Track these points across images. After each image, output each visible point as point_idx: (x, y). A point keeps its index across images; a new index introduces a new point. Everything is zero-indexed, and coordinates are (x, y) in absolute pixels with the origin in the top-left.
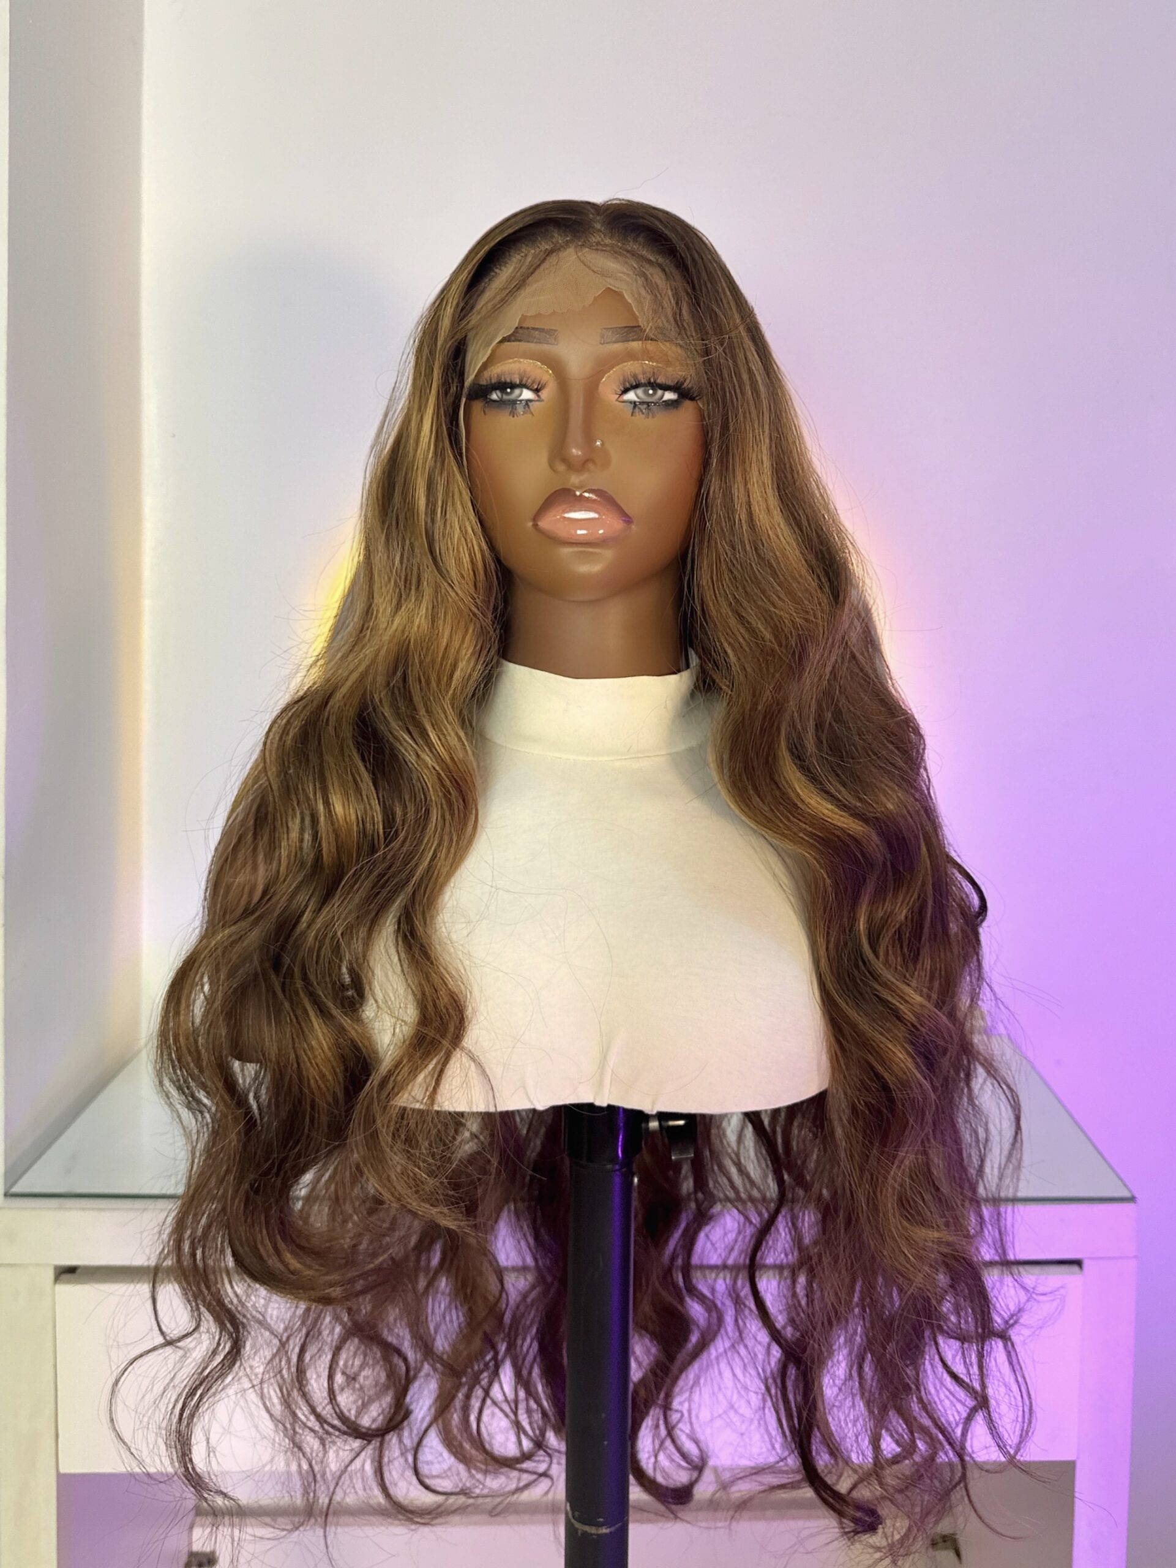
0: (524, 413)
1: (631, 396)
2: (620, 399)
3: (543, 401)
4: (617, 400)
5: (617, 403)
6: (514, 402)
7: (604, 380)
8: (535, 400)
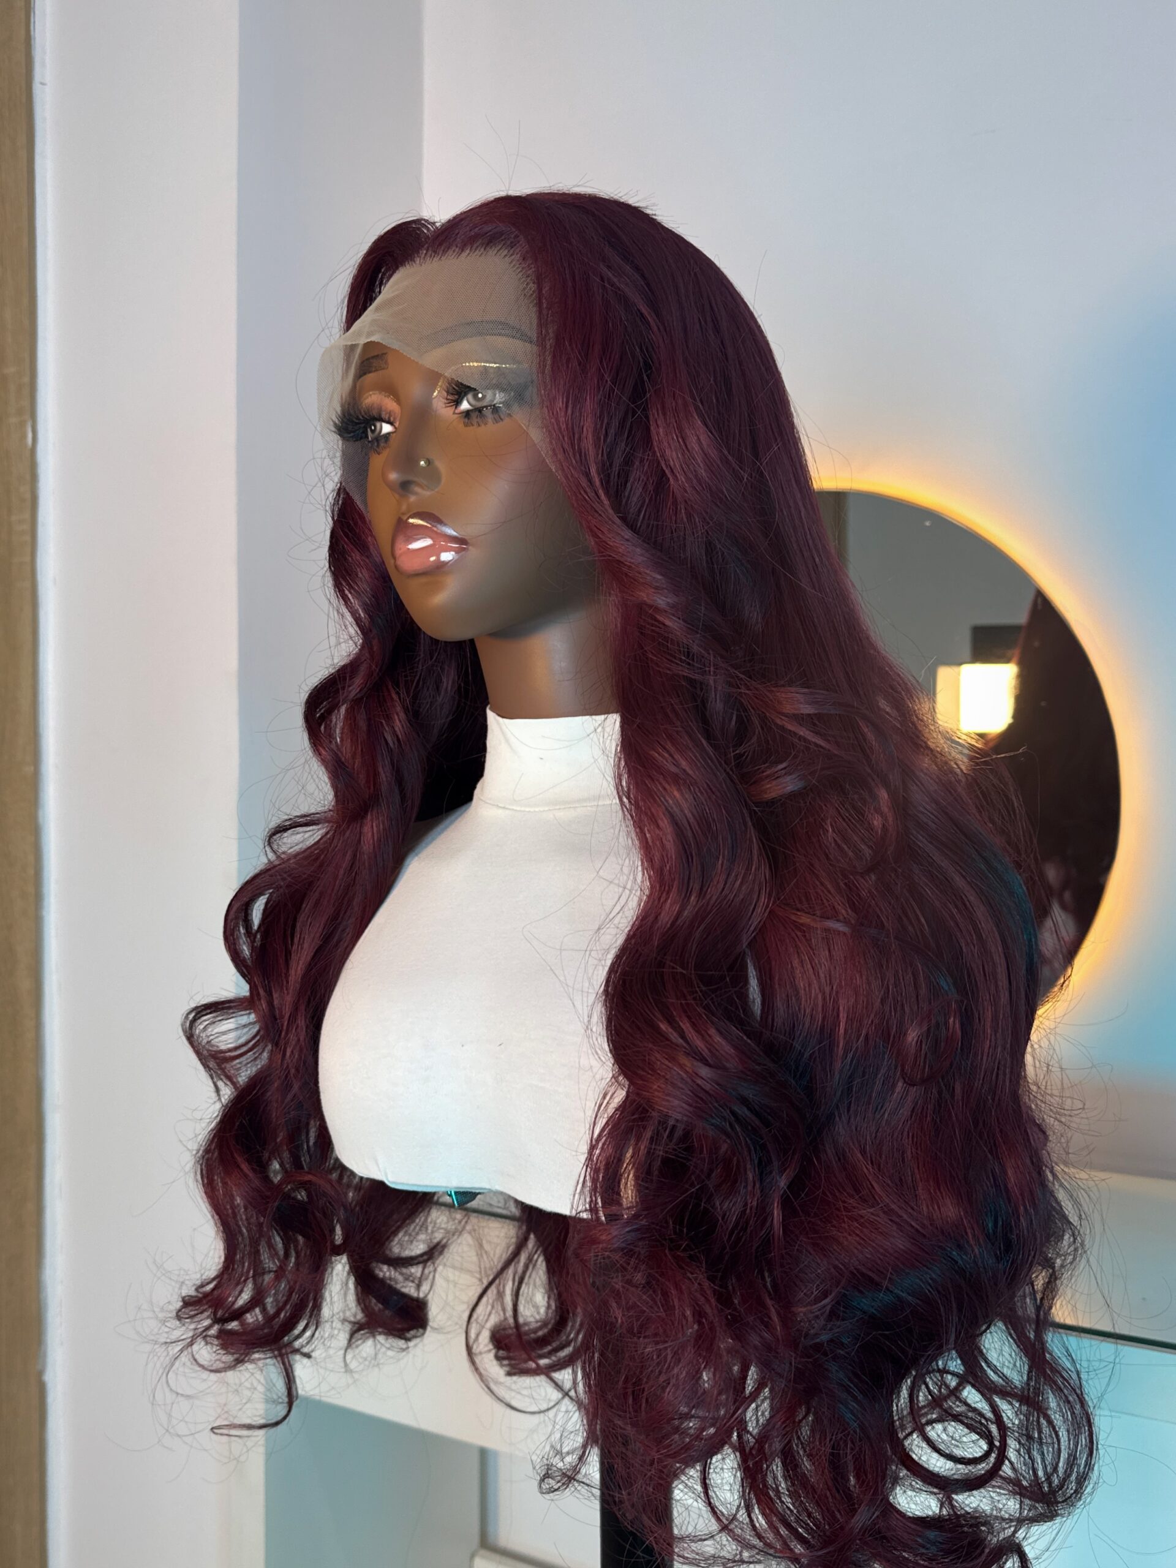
1: (465, 406)
2: (457, 411)
4: (454, 413)
5: (456, 416)
6: (380, 438)
7: (435, 394)
8: (392, 433)
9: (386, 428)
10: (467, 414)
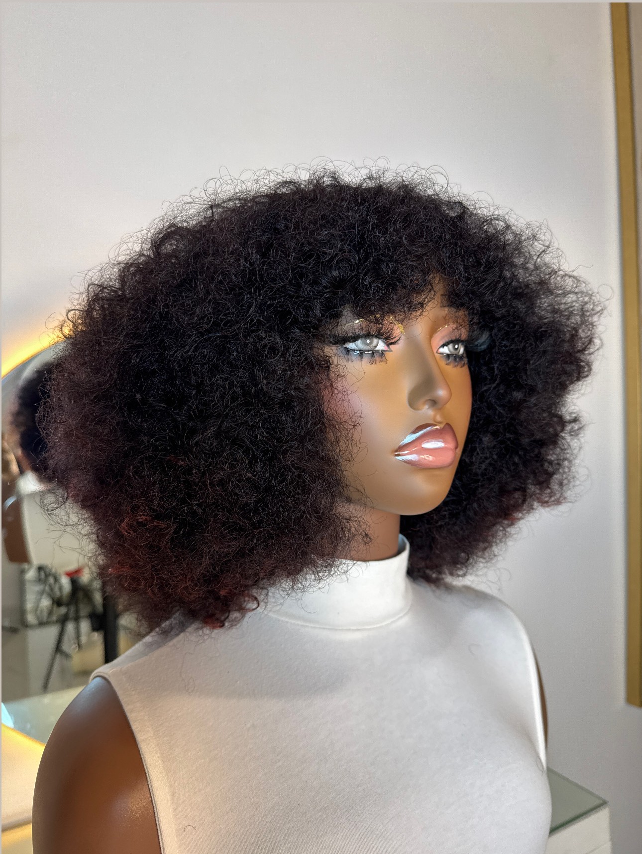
0: (381, 362)
1: (445, 350)
3: (391, 351)
6: (373, 353)
10: (447, 356)
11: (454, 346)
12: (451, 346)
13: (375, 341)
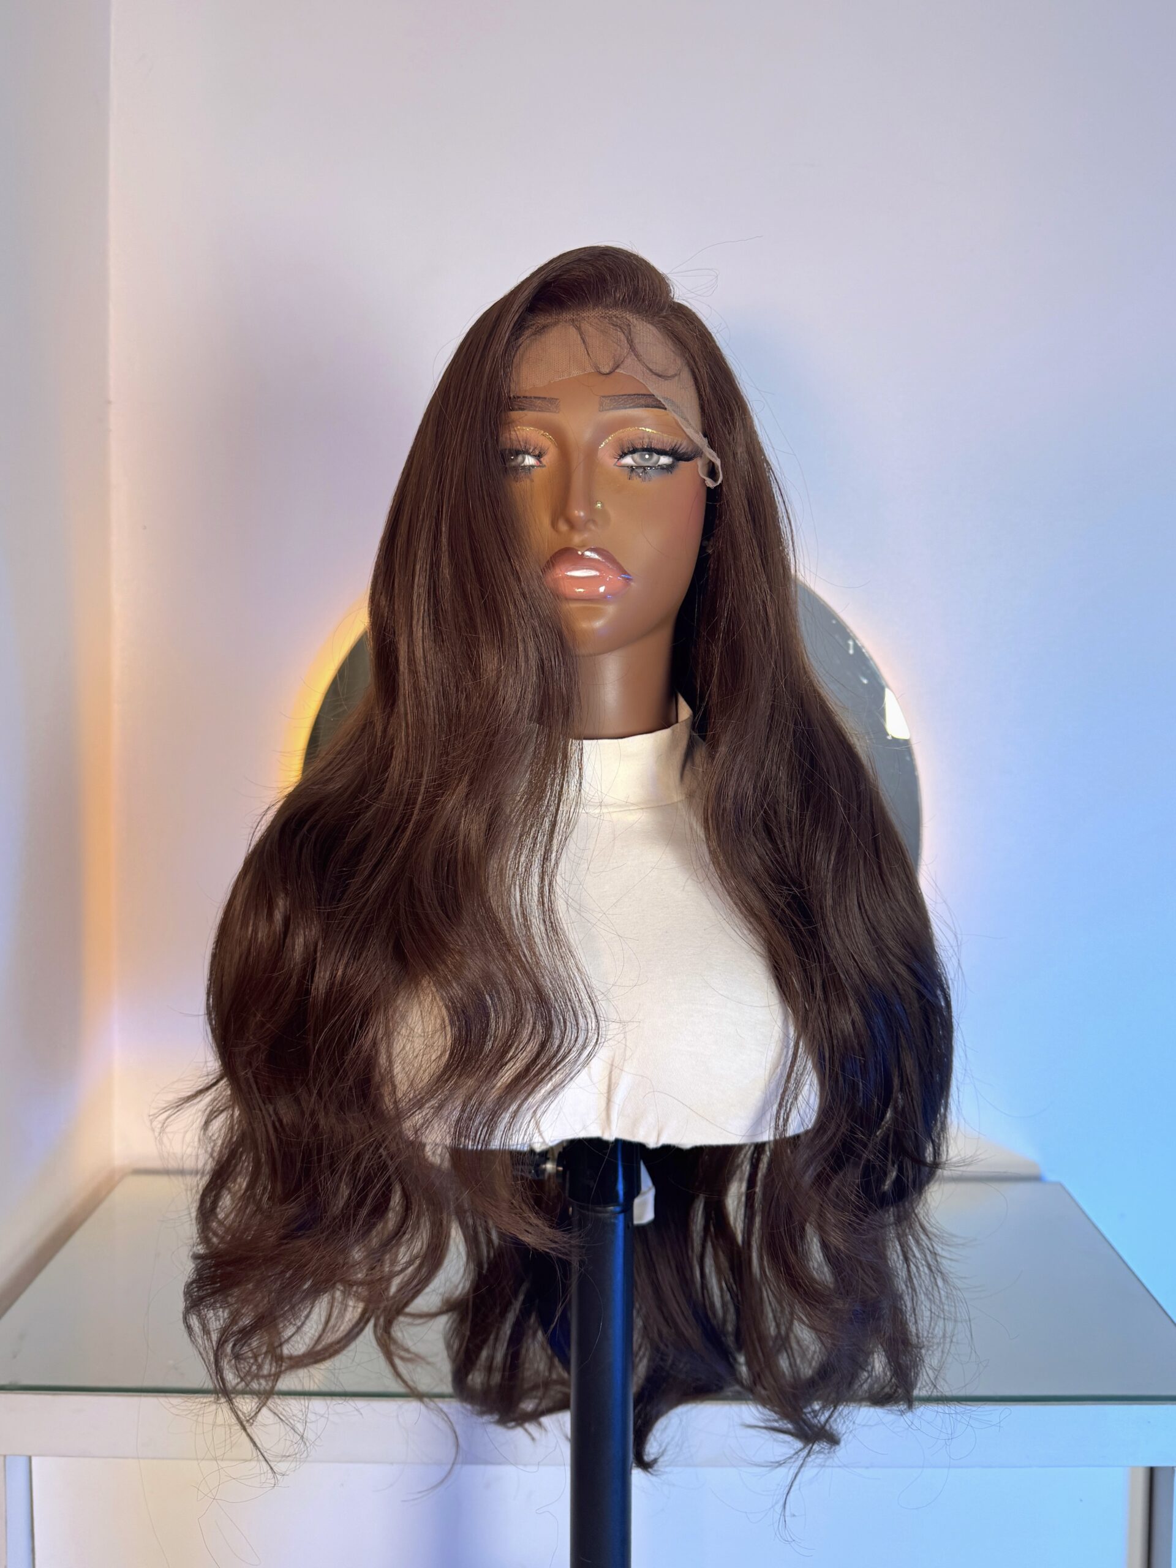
1: (628, 460)
2: (618, 463)
5: (615, 467)
6: (517, 469)
7: (602, 446)
8: (540, 466)
9: (529, 461)
10: (632, 467)
11: (643, 457)
12: (636, 456)
13: (520, 458)
